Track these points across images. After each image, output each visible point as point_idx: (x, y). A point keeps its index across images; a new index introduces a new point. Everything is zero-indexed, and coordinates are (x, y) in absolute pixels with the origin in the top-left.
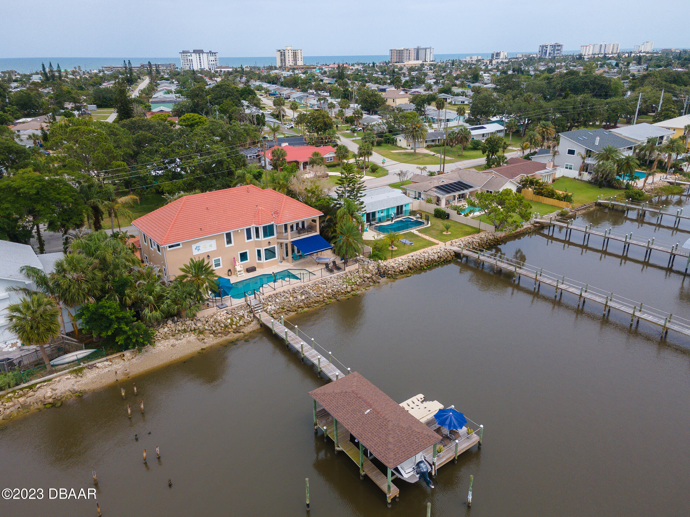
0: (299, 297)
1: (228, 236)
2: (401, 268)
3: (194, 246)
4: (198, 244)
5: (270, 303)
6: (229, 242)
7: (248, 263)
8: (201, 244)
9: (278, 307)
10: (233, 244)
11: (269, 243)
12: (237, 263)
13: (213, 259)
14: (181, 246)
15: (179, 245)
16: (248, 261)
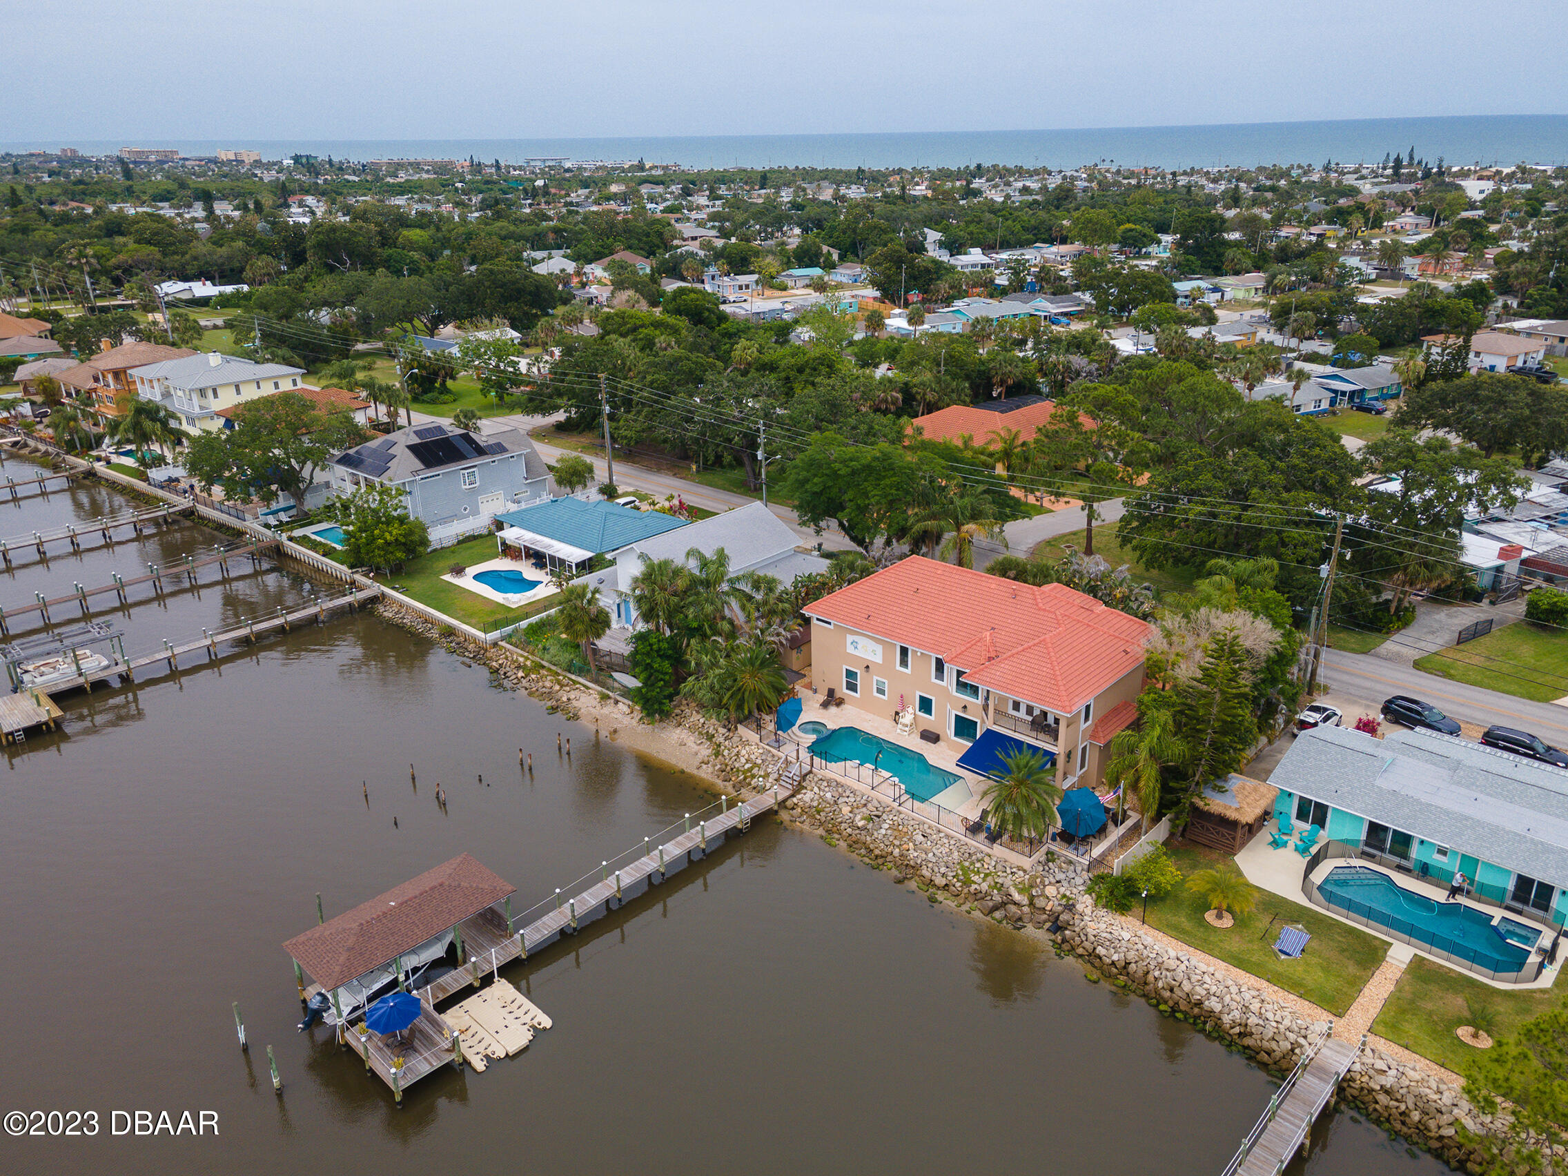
0: (859, 817)
1: (904, 651)
2: (1100, 951)
3: (850, 638)
4: (856, 638)
5: (816, 789)
6: (904, 662)
7: (929, 721)
8: (862, 641)
9: (815, 804)
10: (908, 671)
11: (965, 707)
12: (910, 710)
13: (875, 678)
14: (831, 627)
15: (829, 623)
16: (932, 718)
